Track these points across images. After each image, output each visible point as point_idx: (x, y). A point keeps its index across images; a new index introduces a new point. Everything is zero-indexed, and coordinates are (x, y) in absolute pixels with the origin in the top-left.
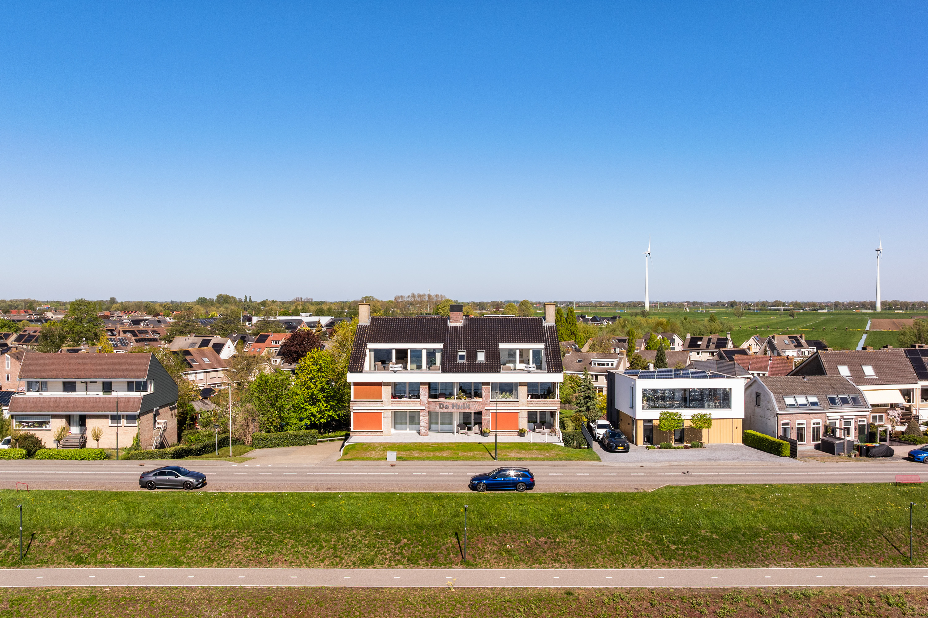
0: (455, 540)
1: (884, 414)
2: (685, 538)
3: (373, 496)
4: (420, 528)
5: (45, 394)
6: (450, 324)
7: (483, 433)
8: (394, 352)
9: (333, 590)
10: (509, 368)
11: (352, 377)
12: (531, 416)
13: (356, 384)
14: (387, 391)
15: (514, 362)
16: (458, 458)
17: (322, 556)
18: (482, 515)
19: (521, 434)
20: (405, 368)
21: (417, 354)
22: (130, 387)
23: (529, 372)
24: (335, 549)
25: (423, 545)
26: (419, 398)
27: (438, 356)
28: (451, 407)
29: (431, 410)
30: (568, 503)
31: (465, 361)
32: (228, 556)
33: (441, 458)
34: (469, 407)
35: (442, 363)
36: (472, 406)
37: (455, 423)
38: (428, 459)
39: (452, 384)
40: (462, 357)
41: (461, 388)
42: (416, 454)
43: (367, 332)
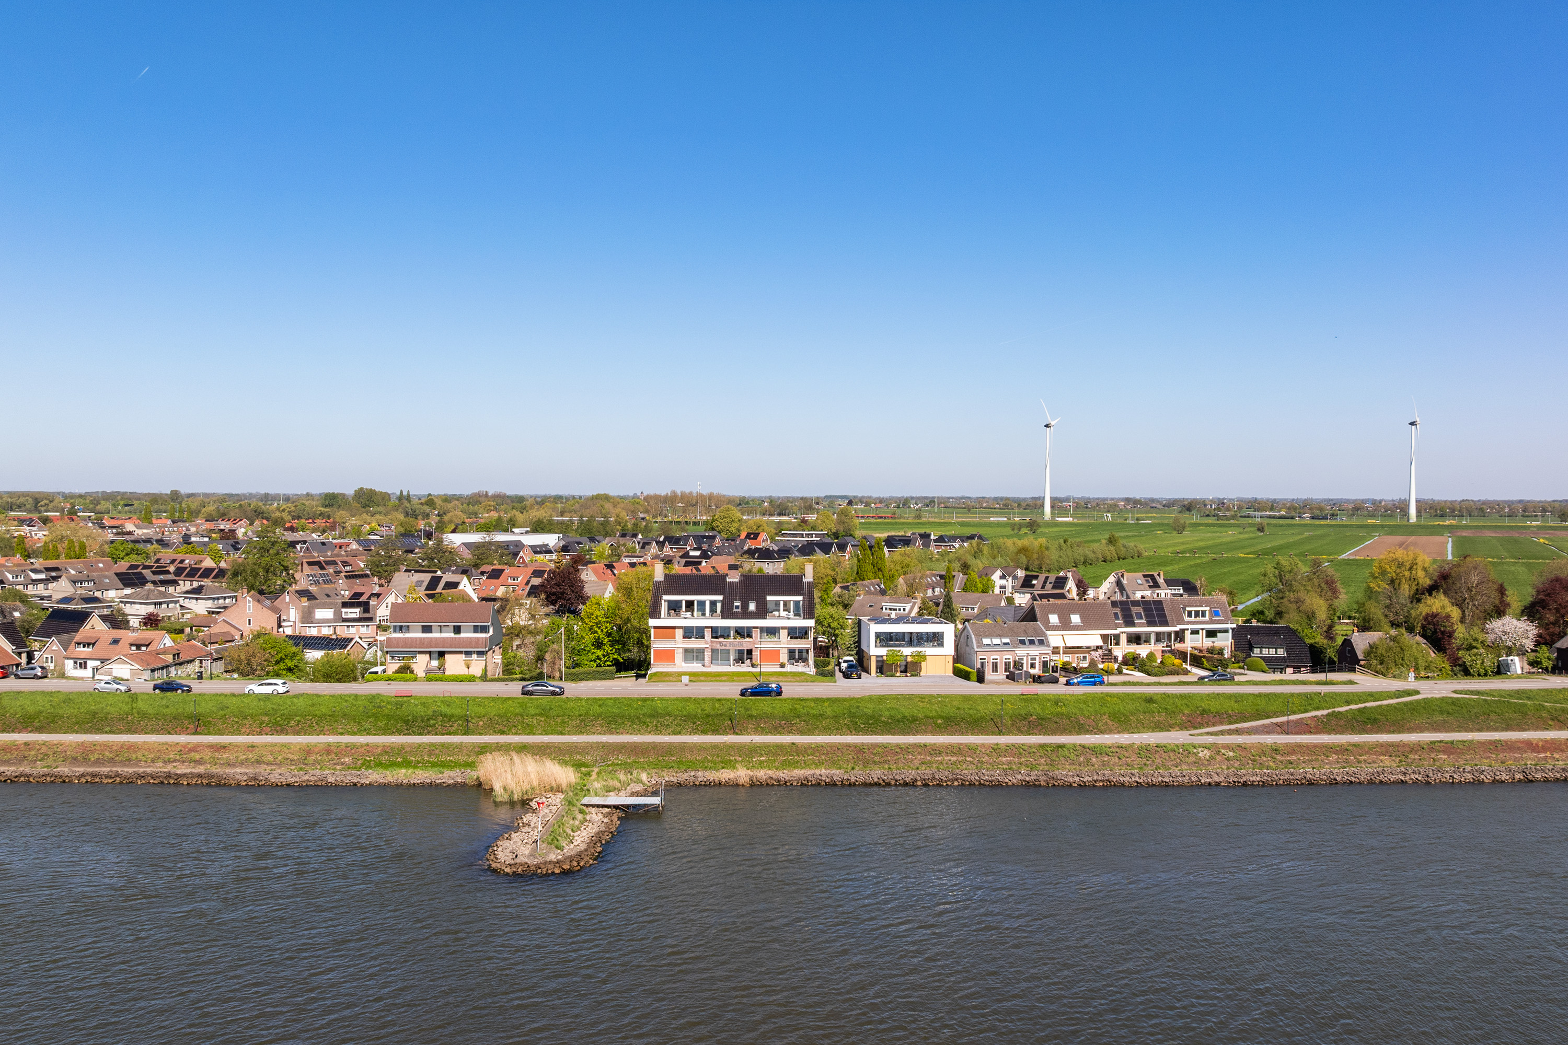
0: (730, 722)
1: (1087, 655)
2: (871, 722)
3: (677, 699)
4: (708, 716)
5: (407, 635)
6: (728, 580)
7: (753, 666)
8: (684, 603)
9: (660, 743)
10: (774, 616)
11: (653, 622)
12: (791, 652)
13: (655, 627)
14: (679, 633)
15: (779, 610)
16: (733, 681)
17: (649, 730)
18: (747, 710)
19: (782, 666)
20: (692, 615)
21: (702, 604)
22: (476, 629)
23: (789, 619)
24: (656, 726)
25: (710, 725)
26: (704, 638)
27: (719, 605)
28: (728, 645)
29: (713, 647)
30: (803, 703)
31: (739, 610)
32: (592, 730)
33: (721, 681)
34: (742, 645)
35: (722, 612)
36: (745, 645)
37: (732, 658)
38: (711, 681)
39: (729, 628)
40: (737, 607)
41: (736, 631)
42: (702, 678)
43: (662, 587)
